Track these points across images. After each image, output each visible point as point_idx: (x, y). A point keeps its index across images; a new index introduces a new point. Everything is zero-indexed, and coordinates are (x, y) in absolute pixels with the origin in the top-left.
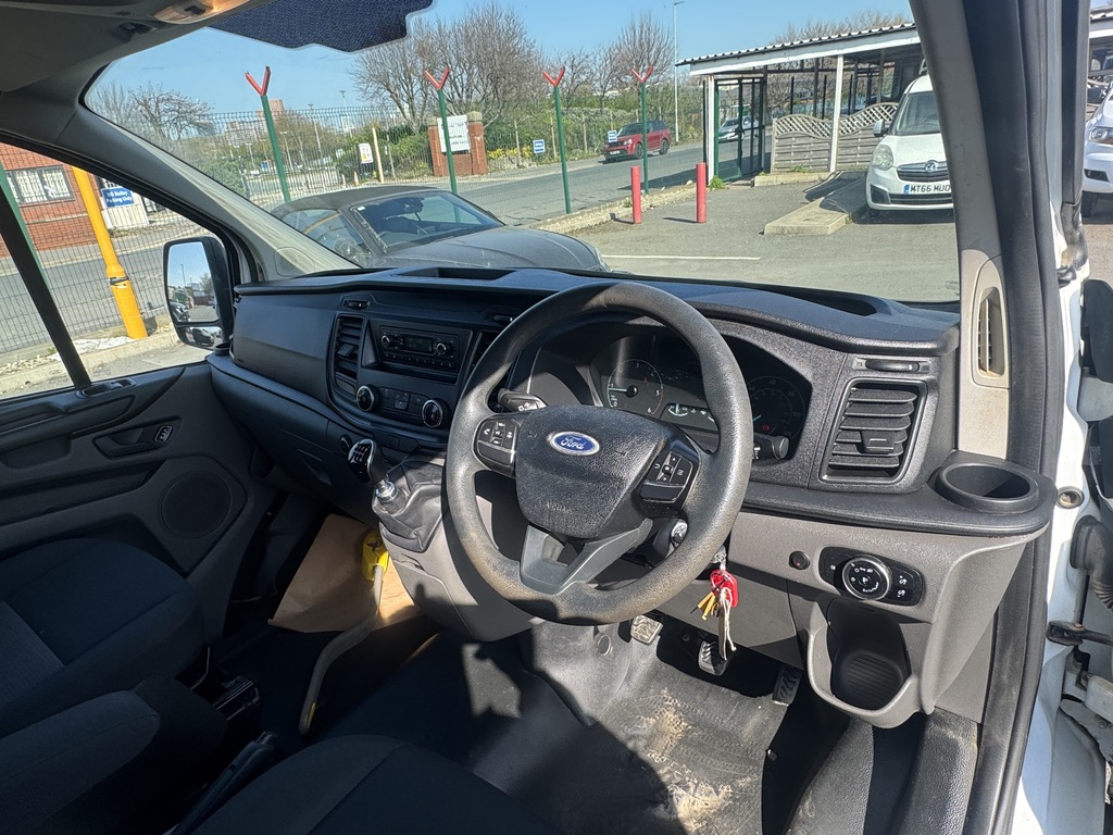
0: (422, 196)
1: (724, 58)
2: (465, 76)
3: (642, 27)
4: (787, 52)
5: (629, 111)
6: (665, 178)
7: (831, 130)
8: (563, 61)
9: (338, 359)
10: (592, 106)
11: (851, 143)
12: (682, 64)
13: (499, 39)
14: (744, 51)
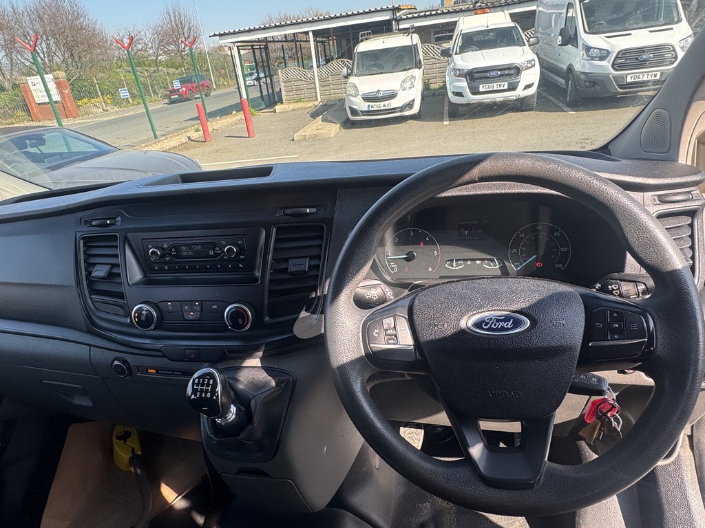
0: (42, 132)
1: (240, 32)
2: (44, 46)
3: (174, 13)
4: (278, 28)
5: (177, 69)
6: (219, 110)
7: (314, 76)
8: (121, 34)
9: (91, 281)
10: (150, 66)
11: (326, 83)
12: (213, 36)
13: (67, 18)
14: (252, 28)
